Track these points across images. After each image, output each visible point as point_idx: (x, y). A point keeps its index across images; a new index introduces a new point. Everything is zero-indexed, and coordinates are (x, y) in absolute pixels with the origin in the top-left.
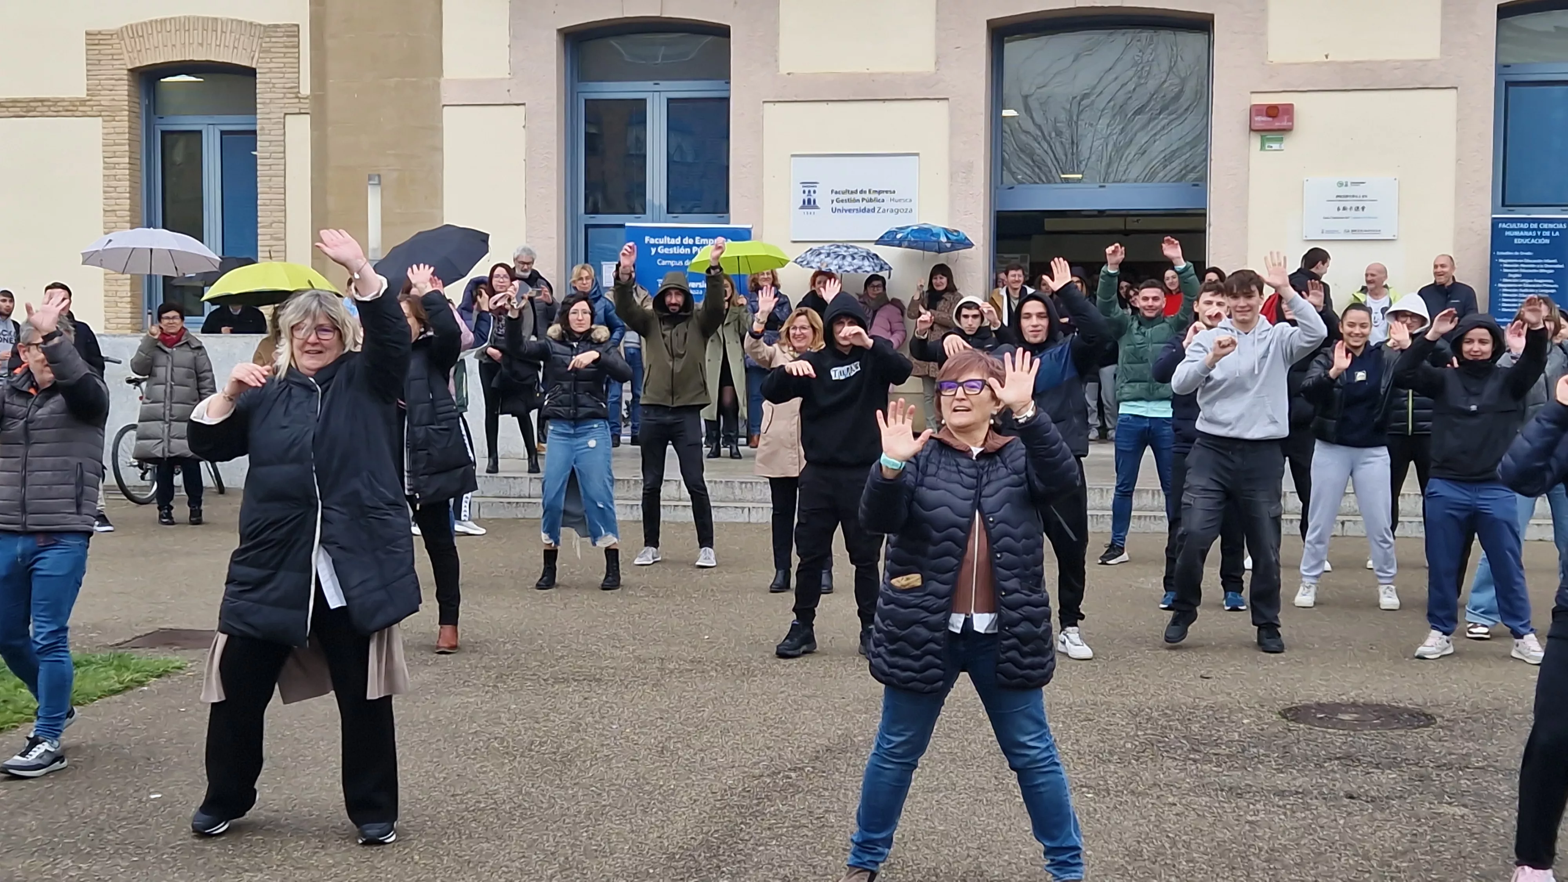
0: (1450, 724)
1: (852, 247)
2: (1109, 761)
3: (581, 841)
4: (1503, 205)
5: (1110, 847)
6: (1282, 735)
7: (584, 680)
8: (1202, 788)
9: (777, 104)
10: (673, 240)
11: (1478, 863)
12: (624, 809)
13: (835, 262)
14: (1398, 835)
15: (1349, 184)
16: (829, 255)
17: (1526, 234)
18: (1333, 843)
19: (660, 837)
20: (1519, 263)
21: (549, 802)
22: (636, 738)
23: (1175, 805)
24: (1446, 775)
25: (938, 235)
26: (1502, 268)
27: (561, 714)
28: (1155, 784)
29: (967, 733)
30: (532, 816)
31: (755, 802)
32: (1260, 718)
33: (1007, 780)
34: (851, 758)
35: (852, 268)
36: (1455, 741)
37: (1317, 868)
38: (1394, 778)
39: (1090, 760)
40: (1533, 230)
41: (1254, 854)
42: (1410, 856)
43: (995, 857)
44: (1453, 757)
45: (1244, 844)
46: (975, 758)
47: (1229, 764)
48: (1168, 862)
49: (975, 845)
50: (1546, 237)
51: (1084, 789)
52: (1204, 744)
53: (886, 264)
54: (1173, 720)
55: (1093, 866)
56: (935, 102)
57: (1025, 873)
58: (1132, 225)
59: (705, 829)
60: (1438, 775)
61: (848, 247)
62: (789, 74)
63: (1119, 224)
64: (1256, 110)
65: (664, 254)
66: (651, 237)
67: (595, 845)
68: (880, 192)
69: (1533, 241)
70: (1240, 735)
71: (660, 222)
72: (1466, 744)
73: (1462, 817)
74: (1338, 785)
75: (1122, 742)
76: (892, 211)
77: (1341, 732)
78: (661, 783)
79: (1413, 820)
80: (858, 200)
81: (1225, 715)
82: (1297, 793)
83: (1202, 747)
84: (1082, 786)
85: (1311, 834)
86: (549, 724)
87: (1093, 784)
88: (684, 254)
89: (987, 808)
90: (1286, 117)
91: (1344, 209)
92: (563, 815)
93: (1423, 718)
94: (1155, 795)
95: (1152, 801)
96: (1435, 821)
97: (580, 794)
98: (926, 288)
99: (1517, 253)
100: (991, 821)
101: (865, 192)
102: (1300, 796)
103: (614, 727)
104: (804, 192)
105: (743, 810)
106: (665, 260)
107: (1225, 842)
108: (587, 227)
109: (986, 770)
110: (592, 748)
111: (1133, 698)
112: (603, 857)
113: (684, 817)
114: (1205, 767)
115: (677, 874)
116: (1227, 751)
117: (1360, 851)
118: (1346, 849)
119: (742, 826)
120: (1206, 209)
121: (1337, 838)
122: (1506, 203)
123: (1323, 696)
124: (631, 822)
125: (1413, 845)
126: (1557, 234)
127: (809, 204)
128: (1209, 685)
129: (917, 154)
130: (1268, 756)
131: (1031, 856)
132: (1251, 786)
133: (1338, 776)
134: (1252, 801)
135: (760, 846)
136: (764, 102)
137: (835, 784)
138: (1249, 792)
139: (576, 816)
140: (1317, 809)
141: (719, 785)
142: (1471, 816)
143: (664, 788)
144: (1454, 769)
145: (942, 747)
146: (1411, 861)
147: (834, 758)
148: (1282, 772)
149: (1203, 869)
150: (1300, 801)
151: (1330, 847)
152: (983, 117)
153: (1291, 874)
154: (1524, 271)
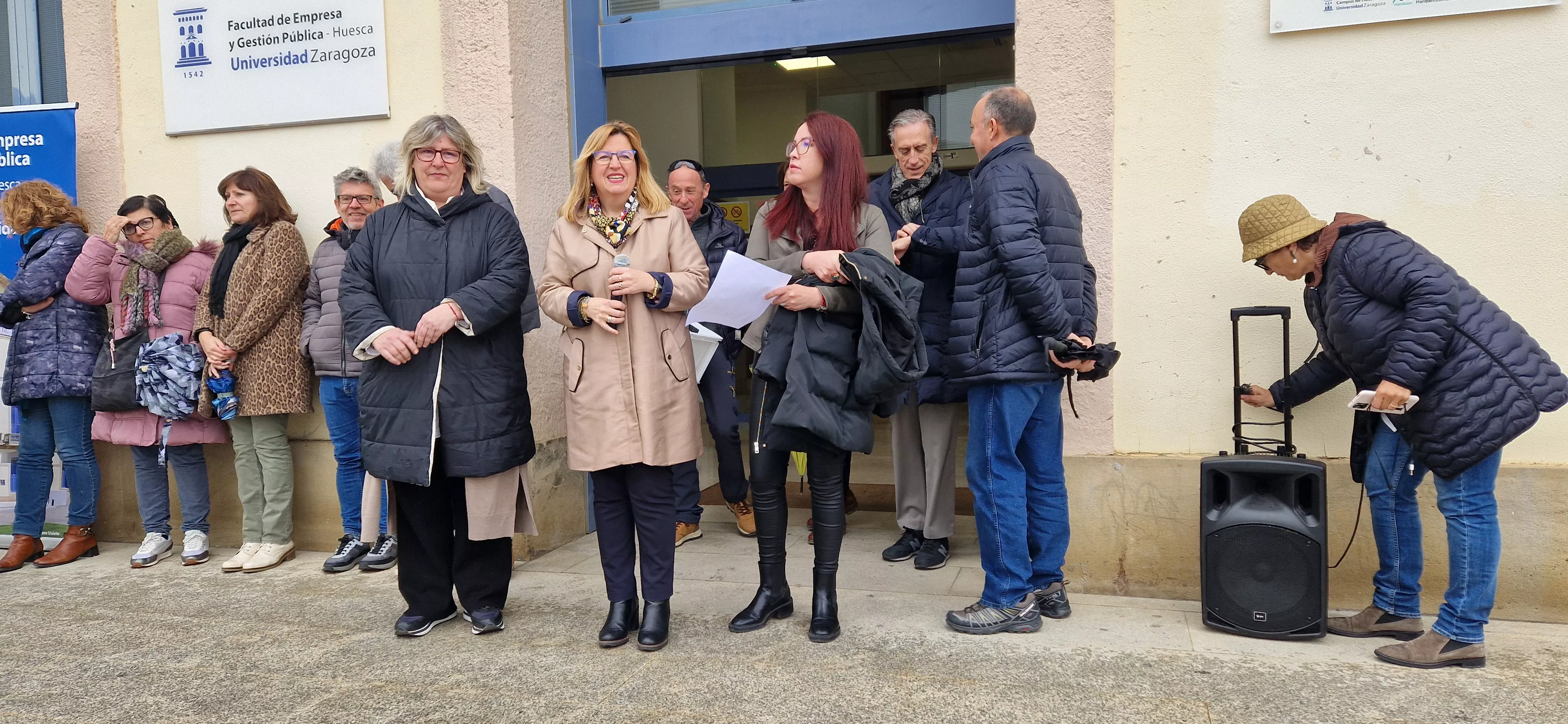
76: (339, 55)
80: (277, 39)
101: (287, 20)
104: (182, 30)
127: (193, 55)
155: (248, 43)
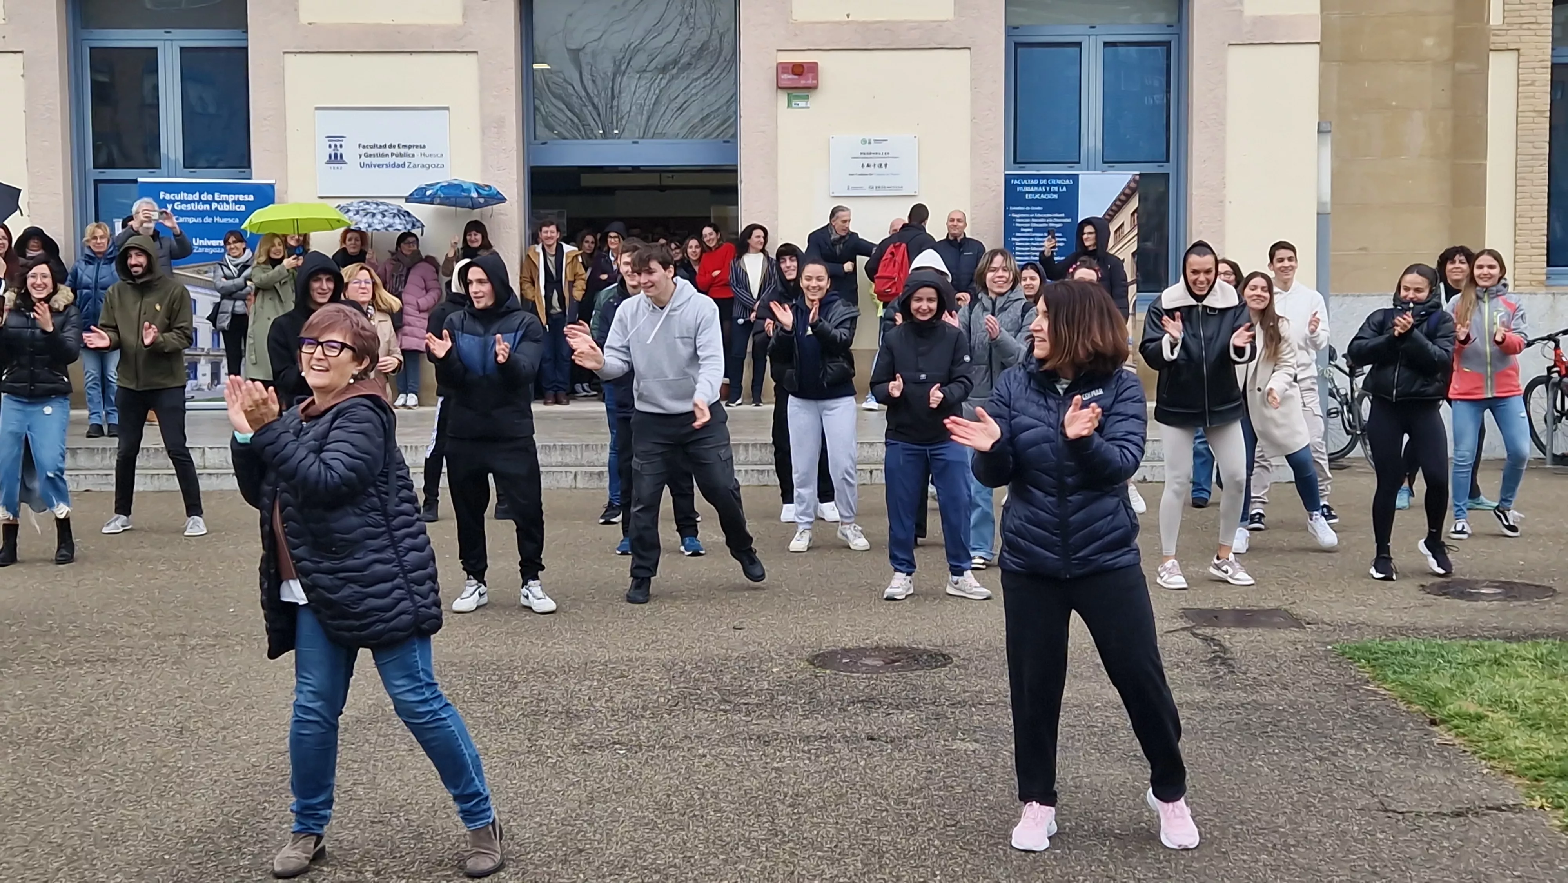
0: (966, 663)
1: (382, 203)
2: (643, 716)
3: (91, 831)
4: (1015, 162)
5: (641, 802)
6: (809, 681)
7: (98, 660)
8: (731, 738)
9: (298, 55)
10: (190, 195)
11: (987, 795)
12: (139, 794)
13: (365, 220)
14: (914, 773)
15: (872, 141)
16: (357, 213)
17: (1036, 189)
18: (854, 785)
19: (177, 821)
20: (1030, 218)
21: (56, 792)
22: (153, 719)
23: (705, 756)
24: (960, 712)
25: (469, 191)
26: (1015, 222)
27: (71, 698)
28: (686, 737)
29: (501, 696)
30: (38, 807)
31: (280, 778)
32: (789, 666)
33: (540, 742)
34: (381, 728)
35: (382, 226)
36: (969, 678)
37: (838, 810)
38: (912, 718)
39: (624, 717)
40: (1042, 185)
41: (779, 800)
42: (925, 792)
43: (526, 820)
44: (967, 694)
45: (770, 791)
46: (508, 721)
47: (758, 713)
48: (697, 813)
49: (506, 809)
50: (1055, 193)
51: (617, 746)
52: (735, 694)
53: (418, 221)
54: (706, 673)
55: (623, 822)
56: (464, 55)
57: (555, 833)
58: (667, 181)
59: (226, 809)
60: (953, 713)
61: (377, 204)
62: (310, 24)
63: (654, 180)
64: (782, 68)
65: (181, 210)
66: (167, 192)
67: (106, 834)
68: (410, 147)
69: (1043, 196)
70: (769, 684)
71: (176, 177)
72: (979, 681)
73: (974, 752)
74: (860, 727)
75: (655, 697)
76: (423, 166)
77: (864, 676)
78: (180, 765)
79: (929, 757)
80: (387, 155)
81: (756, 665)
82: (822, 737)
83: (733, 698)
84: (615, 743)
85: (833, 777)
86: (59, 709)
87: (626, 741)
88: (203, 211)
89: (519, 771)
90: (811, 75)
91: (868, 166)
92: (73, 804)
93: (941, 658)
94: (686, 749)
95: (683, 754)
96: (949, 757)
97: (91, 781)
98: (460, 246)
99: (1028, 208)
100: (523, 783)
101: (394, 147)
102: (824, 740)
103: (130, 709)
104: (330, 146)
105: (267, 788)
106: (182, 217)
107: (752, 789)
108: (96, 182)
109: (520, 733)
110: (105, 732)
111: (667, 652)
112: (115, 845)
113: (203, 799)
114: (734, 717)
115: (195, 858)
116: (756, 701)
117: (879, 791)
118: (865, 790)
119: (266, 804)
120: (737, 166)
121: (858, 779)
122: (1018, 160)
123: (848, 641)
124: (146, 808)
125: (928, 782)
126: (1065, 189)
127: (336, 159)
128: (742, 636)
129: (447, 108)
130: (795, 703)
131: (563, 816)
132: (777, 733)
133: (860, 718)
134: (779, 748)
135: (285, 823)
136: (285, 53)
137: (364, 756)
138: (776, 740)
139: (85, 804)
140: (839, 752)
141: (242, 763)
142: (982, 751)
143: (182, 770)
144: (967, 707)
145: (475, 712)
146: (925, 798)
147: (364, 728)
148: (807, 718)
149: (730, 818)
150: (824, 745)
151: (851, 789)
152: (513, 71)
153: (813, 817)
154: (1035, 225)
155: (370, 156)
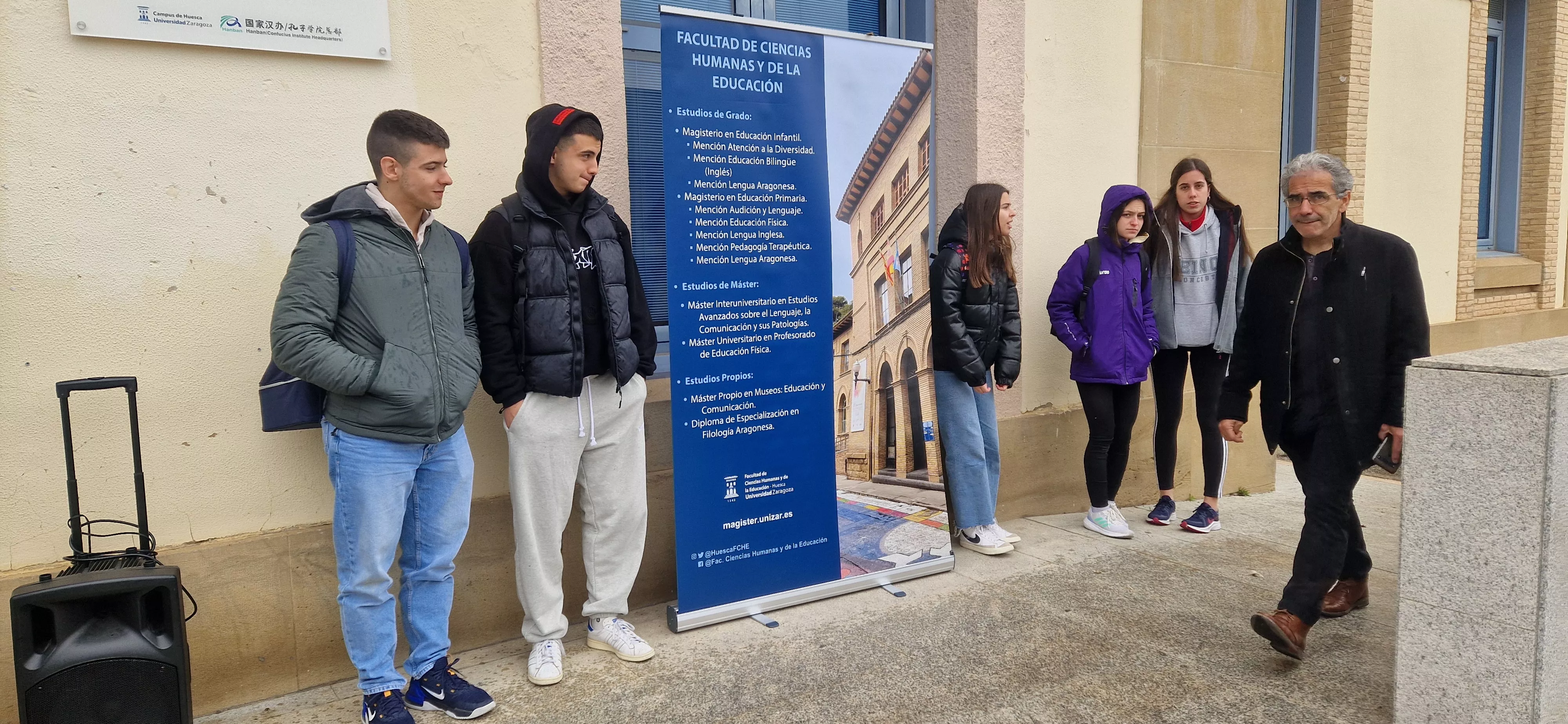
17: (735, 64)
20: (724, 141)
26: (692, 151)
40: (748, 56)
50: (775, 78)
69: (749, 85)
99: (715, 115)
126: (799, 69)
154: (736, 160)
